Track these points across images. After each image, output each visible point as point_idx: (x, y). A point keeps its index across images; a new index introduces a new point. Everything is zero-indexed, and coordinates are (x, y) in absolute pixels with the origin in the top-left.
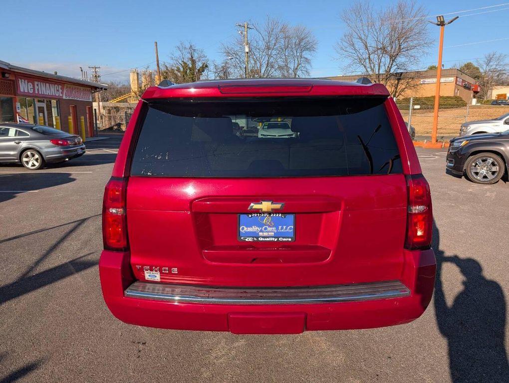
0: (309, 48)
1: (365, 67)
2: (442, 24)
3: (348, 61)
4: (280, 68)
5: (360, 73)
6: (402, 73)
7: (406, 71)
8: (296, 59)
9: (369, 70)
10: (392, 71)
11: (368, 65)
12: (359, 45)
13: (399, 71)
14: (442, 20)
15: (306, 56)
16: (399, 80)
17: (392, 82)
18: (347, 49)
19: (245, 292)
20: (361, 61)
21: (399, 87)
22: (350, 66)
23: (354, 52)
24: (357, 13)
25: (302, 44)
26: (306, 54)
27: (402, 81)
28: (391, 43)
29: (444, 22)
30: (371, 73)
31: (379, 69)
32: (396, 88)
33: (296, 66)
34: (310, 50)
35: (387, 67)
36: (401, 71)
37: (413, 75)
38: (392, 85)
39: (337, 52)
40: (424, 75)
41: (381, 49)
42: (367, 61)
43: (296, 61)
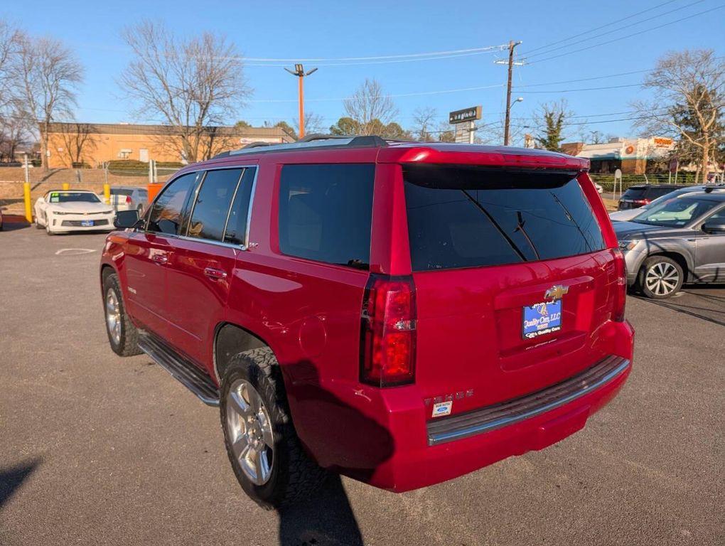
0: (71, 75)
1: (167, 114)
2: (300, 74)
3: (139, 103)
4: (16, 101)
5: (159, 123)
6: (215, 128)
7: (221, 125)
8: (48, 90)
9: (172, 118)
10: (204, 124)
11: (170, 112)
12: (155, 82)
13: (213, 125)
14: (301, 69)
15: (66, 88)
16: (212, 136)
17: (204, 138)
18: (138, 86)
19: (537, 399)
20: (160, 106)
21: (213, 146)
22: (143, 111)
23: (147, 90)
24: (148, 36)
25: (57, 67)
26: (65, 84)
27: (216, 139)
28: (200, 85)
29: (302, 72)
30: (175, 123)
31: (188, 120)
32: (210, 147)
33: (49, 101)
34: (72, 80)
35: (197, 118)
36: (217, 125)
37: (230, 131)
38: (205, 144)
39: (122, 88)
40: (244, 133)
41: (187, 91)
42: (169, 106)
43: (49, 94)
